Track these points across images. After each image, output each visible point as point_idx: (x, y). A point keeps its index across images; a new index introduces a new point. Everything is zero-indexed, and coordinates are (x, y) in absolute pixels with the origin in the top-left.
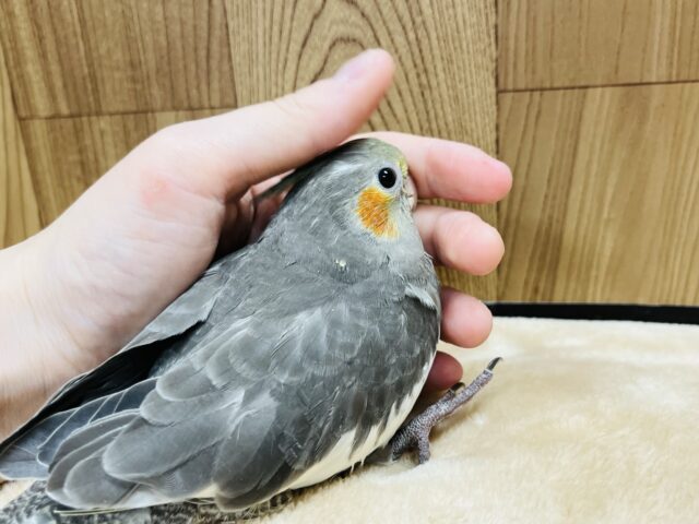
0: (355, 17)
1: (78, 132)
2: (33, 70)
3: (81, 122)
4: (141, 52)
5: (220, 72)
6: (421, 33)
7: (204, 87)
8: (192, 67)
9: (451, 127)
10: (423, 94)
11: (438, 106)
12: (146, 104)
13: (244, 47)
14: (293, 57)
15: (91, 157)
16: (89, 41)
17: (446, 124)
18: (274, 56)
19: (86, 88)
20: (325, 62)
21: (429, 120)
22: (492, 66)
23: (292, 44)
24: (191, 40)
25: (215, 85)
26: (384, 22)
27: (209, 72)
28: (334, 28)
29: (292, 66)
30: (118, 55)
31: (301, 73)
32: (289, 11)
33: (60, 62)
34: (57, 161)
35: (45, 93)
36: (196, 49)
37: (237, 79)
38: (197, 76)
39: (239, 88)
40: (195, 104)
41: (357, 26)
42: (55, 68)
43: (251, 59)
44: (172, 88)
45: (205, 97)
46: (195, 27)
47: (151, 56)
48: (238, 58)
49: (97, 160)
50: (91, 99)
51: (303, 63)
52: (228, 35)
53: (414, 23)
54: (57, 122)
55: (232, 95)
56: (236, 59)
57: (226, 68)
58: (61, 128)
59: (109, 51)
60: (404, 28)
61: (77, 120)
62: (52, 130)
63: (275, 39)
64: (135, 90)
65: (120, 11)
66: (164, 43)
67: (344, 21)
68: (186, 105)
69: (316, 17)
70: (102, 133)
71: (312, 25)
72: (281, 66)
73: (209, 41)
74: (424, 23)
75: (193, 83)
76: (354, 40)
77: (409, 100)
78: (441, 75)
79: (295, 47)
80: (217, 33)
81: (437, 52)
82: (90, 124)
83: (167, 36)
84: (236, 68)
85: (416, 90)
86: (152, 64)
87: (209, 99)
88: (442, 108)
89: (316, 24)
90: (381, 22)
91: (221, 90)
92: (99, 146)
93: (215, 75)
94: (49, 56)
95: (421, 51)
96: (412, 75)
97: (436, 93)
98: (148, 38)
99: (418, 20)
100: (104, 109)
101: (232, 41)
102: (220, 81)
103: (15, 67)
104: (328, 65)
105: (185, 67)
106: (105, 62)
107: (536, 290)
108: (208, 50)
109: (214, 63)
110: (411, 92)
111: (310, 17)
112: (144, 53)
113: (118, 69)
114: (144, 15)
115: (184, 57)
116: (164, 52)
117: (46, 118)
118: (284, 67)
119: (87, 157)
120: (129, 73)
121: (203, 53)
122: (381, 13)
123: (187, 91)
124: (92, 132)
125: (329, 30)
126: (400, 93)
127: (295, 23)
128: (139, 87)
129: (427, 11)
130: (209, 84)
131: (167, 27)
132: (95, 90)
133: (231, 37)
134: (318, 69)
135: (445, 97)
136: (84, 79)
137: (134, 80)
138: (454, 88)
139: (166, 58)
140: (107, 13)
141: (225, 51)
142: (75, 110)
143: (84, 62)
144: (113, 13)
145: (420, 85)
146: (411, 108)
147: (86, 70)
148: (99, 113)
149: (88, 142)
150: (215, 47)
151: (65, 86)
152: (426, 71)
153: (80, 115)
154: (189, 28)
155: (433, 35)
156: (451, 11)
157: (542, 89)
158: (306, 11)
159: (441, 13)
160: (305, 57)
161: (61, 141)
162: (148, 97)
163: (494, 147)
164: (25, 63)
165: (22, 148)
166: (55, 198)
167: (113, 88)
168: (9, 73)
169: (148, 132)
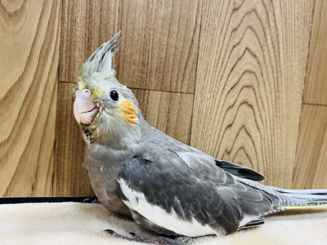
0: (255, 63)
4: (150, 58)
5: (190, 75)
6: (279, 75)
7: (180, 82)
8: (177, 71)
9: (284, 116)
10: (276, 100)
11: (281, 106)
12: (146, 85)
13: (204, 66)
14: (226, 75)
17: (283, 114)
18: (217, 73)
20: (239, 80)
21: (276, 112)
22: (302, 93)
23: (226, 69)
24: (179, 57)
25: (186, 82)
26: (266, 68)
27: (184, 75)
28: (246, 65)
29: (224, 79)
30: (137, 57)
31: (228, 83)
32: (228, 54)
36: (180, 62)
37: (198, 81)
38: (178, 76)
39: (197, 85)
41: (255, 67)
43: (206, 72)
44: (163, 79)
46: (182, 52)
47: (155, 61)
48: (200, 71)
51: (230, 79)
52: (198, 58)
53: (277, 70)
55: (193, 88)
56: (199, 71)
57: (193, 74)
59: (131, 54)
60: (273, 71)
63: (219, 66)
64: (141, 77)
65: (143, 35)
66: (164, 56)
67: (250, 64)
68: (168, 89)
69: (239, 59)
71: (237, 62)
72: (219, 78)
73: (188, 60)
74: (280, 71)
75: (175, 79)
76: (253, 72)
77: (270, 102)
78: (284, 94)
79: (228, 71)
80: (193, 57)
81: (283, 84)
83: (166, 53)
84: (198, 74)
85: (274, 98)
86: (155, 65)
87: (181, 88)
88: (282, 107)
89: (238, 62)
90: (264, 67)
91: (188, 85)
93: (187, 76)
95: (278, 82)
96: (273, 91)
97: (281, 101)
98: (156, 52)
99: (279, 69)
101: (199, 62)
102: (189, 80)
104: (240, 81)
105: (173, 70)
106: (128, 59)
108: (186, 64)
109: (188, 71)
110: (271, 98)
111: (237, 58)
112: (152, 58)
113: (134, 64)
114: (156, 40)
115: (173, 65)
116: (163, 60)
118: (221, 78)
120: (140, 68)
121: (184, 65)
122: (265, 63)
123: (171, 82)
125: (243, 66)
126: (267, 99)
127: (230, 60)
128: (144, 76)
129: (283, 66)
130: (183, 81)
131: (167, 48)
133: (199, 60)
134: (236, 82)
135: (284, 103)
137: (142, 72)
138: (287, 99)
139: (163, 64)
140: (135, 34)
141: (195, 66)
144: (139, 35)
145: (276, 96)
146: (271, 105)
150: (190, 63)
152: (278, 90)
154: (179, 51)
155: (283, 77)
156: (291, 68)
157: (317, 105)
158: (235, 55)
159: (287, 68)
160: (231, 76)
162: (148, 81)
163: (298, 126)
164: (75, 50)
165: (56, 99)
166: (70, 133)
167: (128, 74)
168: (61, 54)
169: (143, 101)
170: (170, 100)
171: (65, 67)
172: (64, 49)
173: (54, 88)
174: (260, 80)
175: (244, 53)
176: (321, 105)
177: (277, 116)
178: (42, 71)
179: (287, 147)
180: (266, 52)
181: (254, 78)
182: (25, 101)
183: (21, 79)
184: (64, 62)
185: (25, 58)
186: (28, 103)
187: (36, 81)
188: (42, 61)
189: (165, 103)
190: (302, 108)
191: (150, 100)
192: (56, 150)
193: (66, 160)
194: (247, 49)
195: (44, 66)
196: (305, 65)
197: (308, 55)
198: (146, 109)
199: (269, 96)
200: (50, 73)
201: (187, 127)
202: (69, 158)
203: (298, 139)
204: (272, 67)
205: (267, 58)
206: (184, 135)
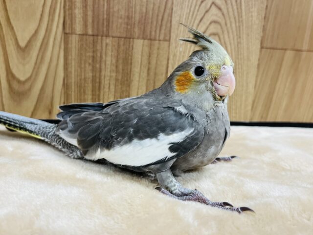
0: (220, 14)
1: (94, 43)
2: (78, 12)
3: (97, 39)
4: (133, 13)
5: (166, 26)
6: (241, 24)
7: (158, 31)
8: (155, 23)
9: (245, 58)
10: (238, 45)
12: (131, 35)
13: (178, 18)
14: (195, 25)
15: (99, 55)
16: (110, 4)
19: (103, 24)
21: (238, 55)
22: (260, 39)
23: (196, 20)
24: (156, 12)
25: (163, 31)
27: (161, 26)
28: (212, 17)
30: (122, 13)
32: (197, 8)
33: (93, 11)
34: (80, 55)
35: (82, 23)
36: (158, 16)
37: (172, 31)
38: (156, 27)
39: (172, 34)
40: (153, 37)
41: (220, 17)
42: (90, 13)
44: (144, 30)
45: (158, 35)
46: (159, 7)
47: (137, 15)
48: (174, 22)
49: (101, 56)
50: (105, 29)
51: (199, 28)
53: (239, 19)
54: (85, 37)
55: (169, 36)
57: (169, 25)
58: (86, 40)
59: (118, 10)
60: (235, 21)
61: (95, 37)
62: (81, 40)
63: (190, 17)
64: (127, 28)
66: (144, 11)
67: (216, 15)
68: (149, 37)
69: (207, 12)
70: (107, 45)
71: (204, 15)
73: (164, 14)
74: (242, 21)
75: (154, 29)
76: (218, 23)
78: (245, 40)
79: (197, 22)
80: (168, 11)
81: (244, 31)
82: (102, 40)
83: (146, 8)
84: (173, 26)
85: (236, 44)
86: (137, 18)
87: (159, 36)
88: (243, 51)
89: (206, 14)
90: (228, 18)
91: (165, 34)
92: (104, 51)
93: (164, 27)
94: (88, 8)
95: (239, 30)
96: (236, 38)
97: (242, 46)
98: (138, 8)
99: (241, 19)
100: (110, 34)
101: (173, 15)
102: (165, 30)
103: (69, 10)
104: (208, 30)
105: (152, 22)
106: (116, 14)
107: (262, 117)
108: (163, 17)
109: (164, 23)
110: (234, 44)
111: (204, 11)
112: (135, 13)
113: (121, 18)
115: (152, 18)
116: (144, 15)
117: (79, 35)
119: (97, 54)
120: (126, 20)
121: (160, 18)
123: (151, 32)
124: (102, 43)
125: (210, 17)
127: (199, 13)
128: (129, 27)
129: (244, 17)
130: (160, 30)
131: (147, 5)
132: (108, 25)
135: (245, 47)
136: (103, 20)
137: (127, 24)
138: (248, 44)
139: (144, 18)
141: (170, 18)
142: (96, 33)
143: (105, 12)
145: (238, 42)
147: (105, 16)
148: (107, 36)
149: (99, 48)
150: (166, 16)
151: (93, 22)
152: (240, 37)
153: (97, 36)
154: (156, 7)
155: (244, 26)
156: (251, 18)
157: (273, 49)
158: (203, 9)
159: (248, 18)
160: (200, 26)
161: (85, 46)
162: (132, 32)
163: (256, 66)
164: (75, 8)
165: (63, 47)
166: (75, 72)
167: (117, 26)
168: (65, 12)
169: (129, 47)
170: (151, 46)
171: (68, 22)
172: (67, 7)
173: (61, 38)
174: (225, 28)
175: (211, 6)
176: (276, 49)
177: (238, 58)
178: (52, 25)
179: (247, 84)
180: (230, 5)
181: (219, 27)
182: (40, 48)
183: (36, 32)
184: (67, 18)
185: (38, 16)
186: (42, 50)
187: (48, 33)
188: (51, 17)
189: (146, 49)
190: (261, 51)
191: (134, 47)
192: (65, 85)
193: (73, 93)
194: (213, 3)
195: (53, 20)
196: (264, 15)
197: (267, 6)
198: (132, 53)
199: (232, 42)
200: (57, 27)
201: (164, 68)
202: (75, 91)
203: (257, 76)
204: (235, 18)
205: (230, 10)
206: (162, 74)
